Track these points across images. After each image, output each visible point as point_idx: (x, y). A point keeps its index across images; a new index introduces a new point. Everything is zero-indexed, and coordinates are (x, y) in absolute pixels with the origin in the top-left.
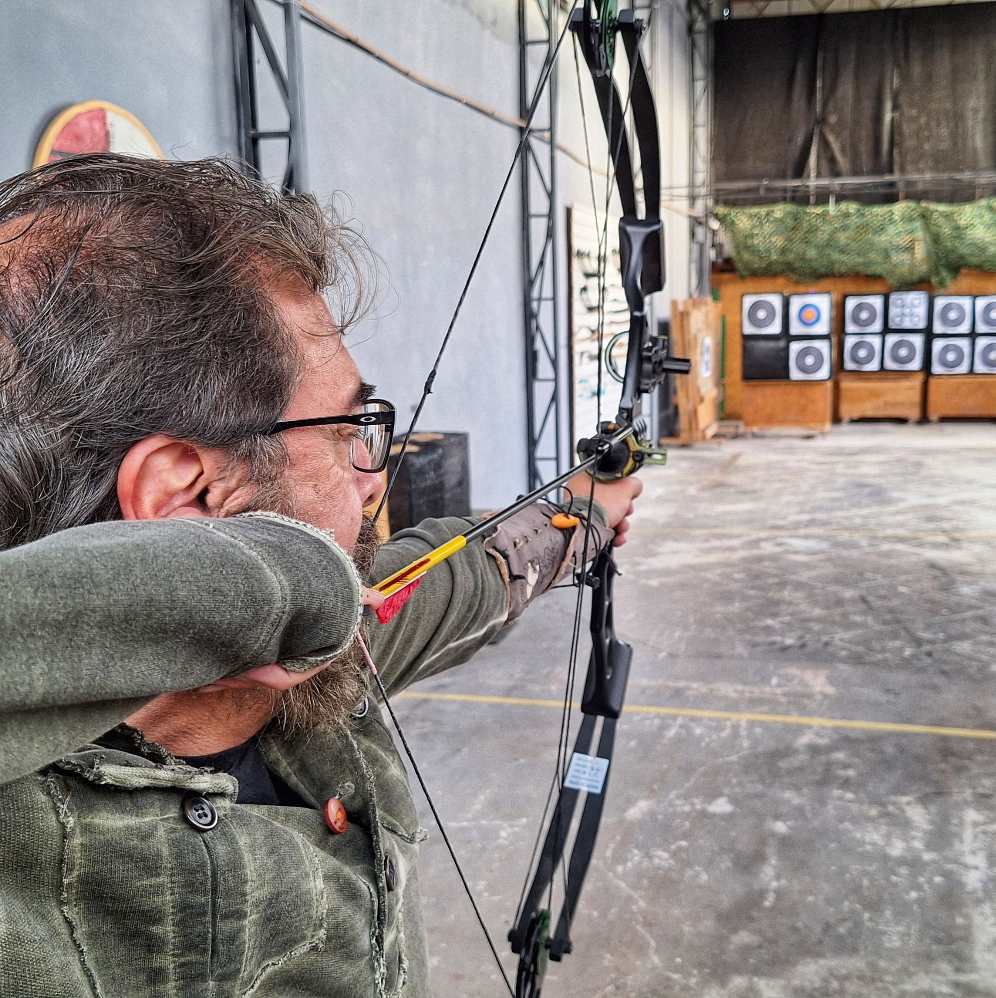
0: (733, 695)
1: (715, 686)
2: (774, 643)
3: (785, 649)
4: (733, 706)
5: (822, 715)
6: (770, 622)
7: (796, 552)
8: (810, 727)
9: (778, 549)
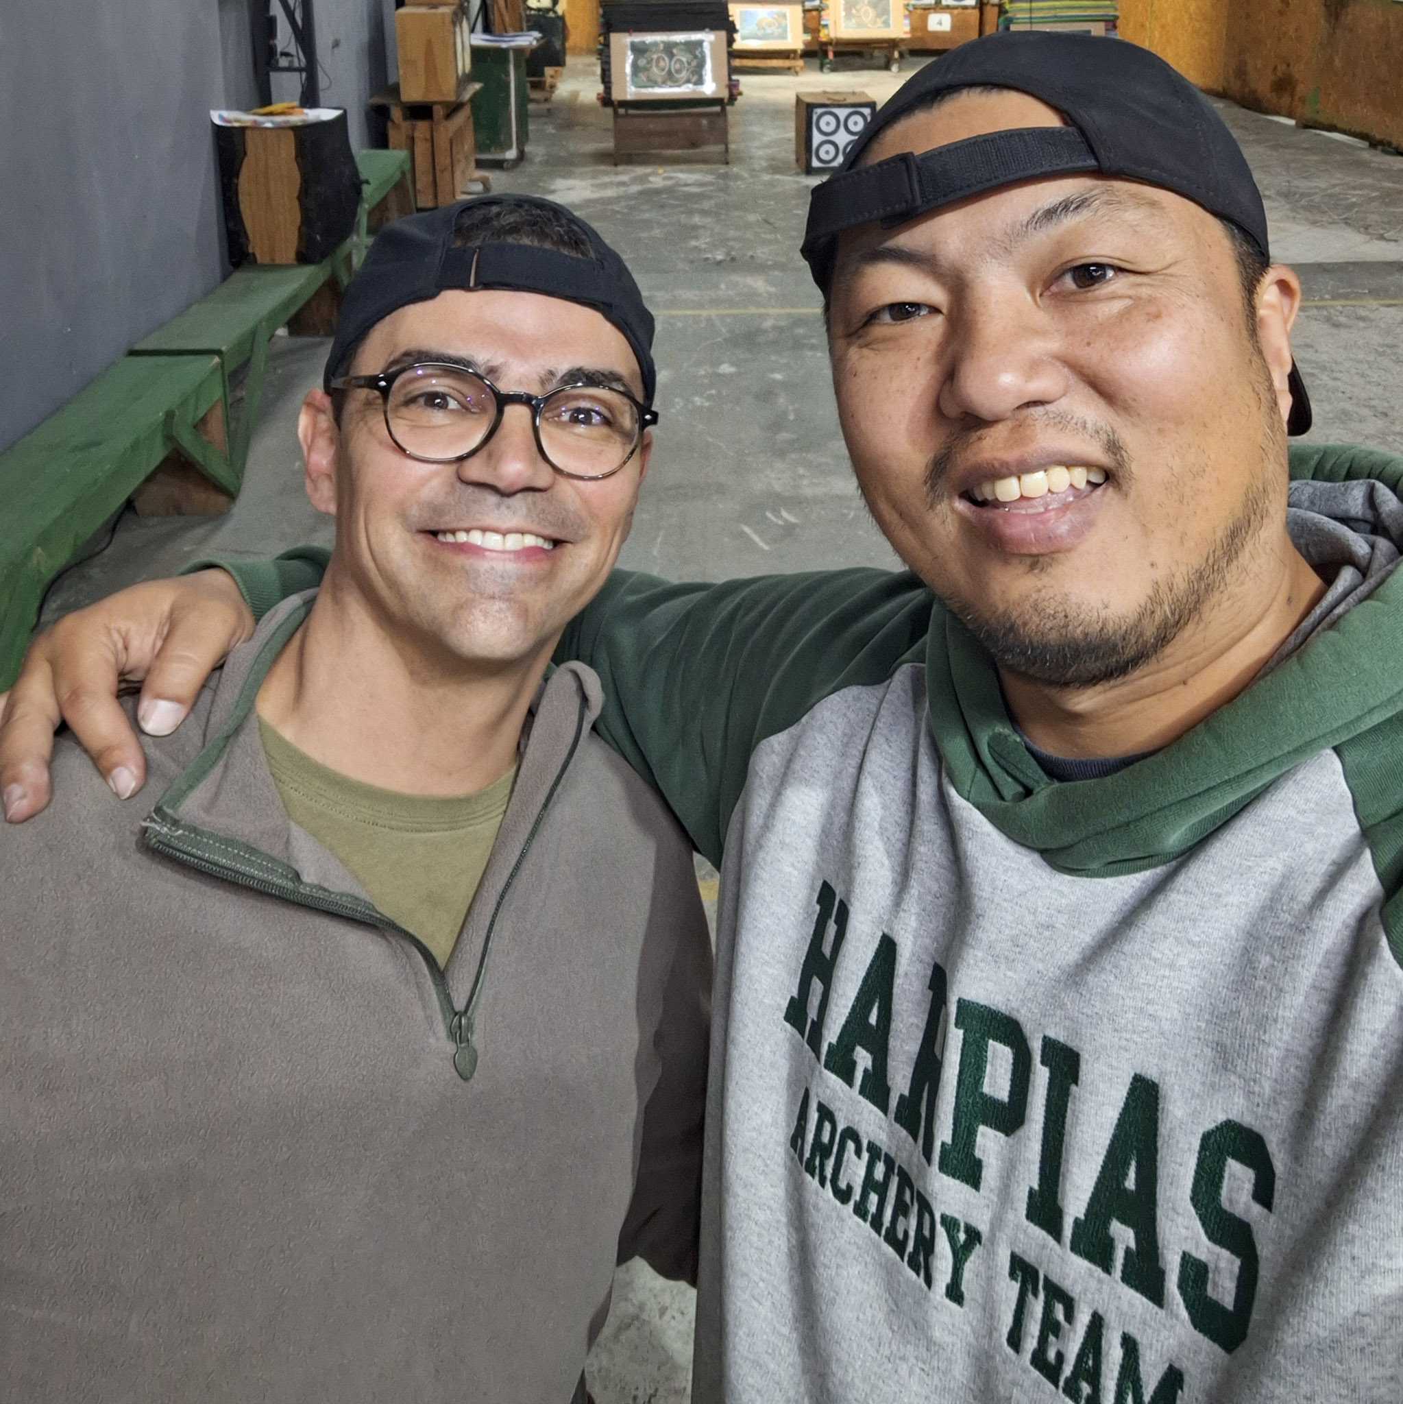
0: (696, 299)
1: (676, 293)
2: (707, 259)
3: (720, 262)
4: (700, 305)
5: (773, 307)
6: (694, 243)
7: (686, 185)
8: (768, 315)
9: (669, 183)
